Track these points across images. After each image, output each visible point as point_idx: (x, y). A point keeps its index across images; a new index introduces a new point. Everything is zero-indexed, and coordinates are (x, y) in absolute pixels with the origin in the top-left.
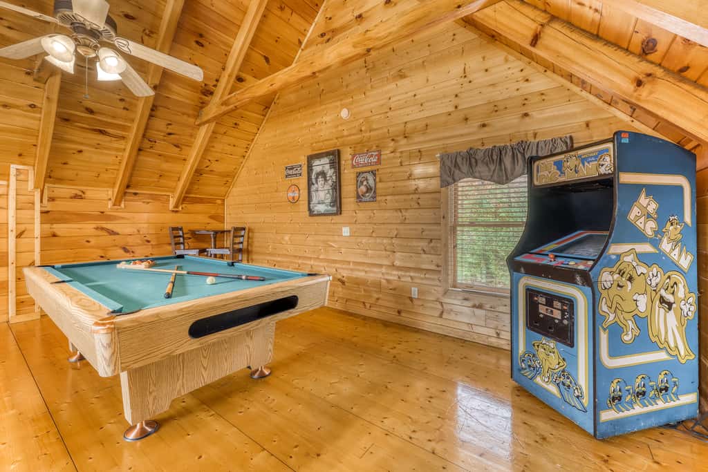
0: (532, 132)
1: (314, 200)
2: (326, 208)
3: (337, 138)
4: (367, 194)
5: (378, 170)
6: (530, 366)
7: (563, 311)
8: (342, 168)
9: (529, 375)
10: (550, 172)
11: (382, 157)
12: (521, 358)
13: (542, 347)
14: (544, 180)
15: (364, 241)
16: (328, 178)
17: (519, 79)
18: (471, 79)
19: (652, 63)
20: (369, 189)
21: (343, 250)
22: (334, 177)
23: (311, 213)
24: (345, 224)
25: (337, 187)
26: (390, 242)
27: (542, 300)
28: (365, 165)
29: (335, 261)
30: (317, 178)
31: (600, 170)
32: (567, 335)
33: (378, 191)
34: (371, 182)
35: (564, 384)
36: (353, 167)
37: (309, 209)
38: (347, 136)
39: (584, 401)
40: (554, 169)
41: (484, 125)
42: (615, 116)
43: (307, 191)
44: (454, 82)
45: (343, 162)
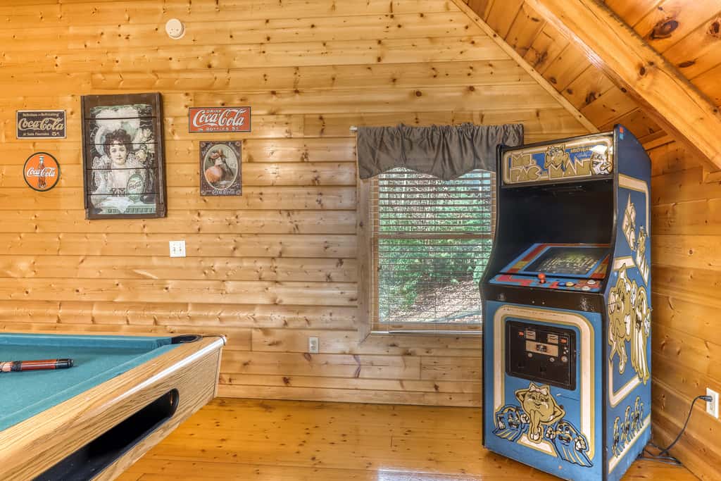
0: (478, 113)
1: (101, 186)
2: (131, 203)
3: (154, 72)
4: (223, 182)
5: (245, 141)
6: (511, 424)
7: (561, 346)
8: (168, 130)
9: (509, 436)
10: (527, 168)
11: (253, 120)
12: (497, 415)
13: (530, 396)
14: (518, 177)
15: (218, 264)
16: (135, 147)
17: (463, 39)
18: (401, 21)
19: (654, 50)
20: (227, 173)
21: (171, 284)
22: (151, 146)
23: (93, 213)
24: (175, 235)
25: (157, 166)
26: (269, 265)
27: (531, 335)
28: (217, 130)
29: (153, 306)
30: (107, 144)
31: (594, 169)
32: (567, 375)
33: (244, 178)
34: (232, 161)
35: (561, 438)
36: (192, 130)
37: (88, 205)
38: (178, 71)
39: (588, 454)
40: (532, 164)
41: (418, 94)
42: (564, 108)
43: (81, 168)
44: (376, 20)
45: (169, 120)
